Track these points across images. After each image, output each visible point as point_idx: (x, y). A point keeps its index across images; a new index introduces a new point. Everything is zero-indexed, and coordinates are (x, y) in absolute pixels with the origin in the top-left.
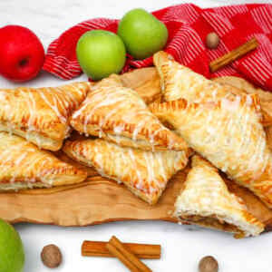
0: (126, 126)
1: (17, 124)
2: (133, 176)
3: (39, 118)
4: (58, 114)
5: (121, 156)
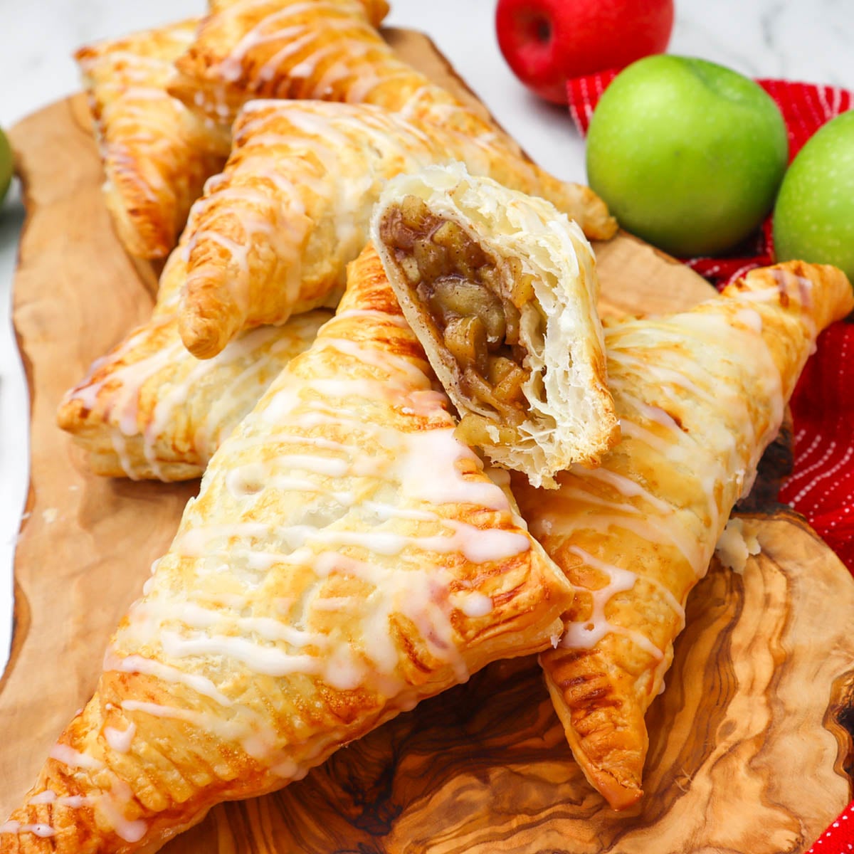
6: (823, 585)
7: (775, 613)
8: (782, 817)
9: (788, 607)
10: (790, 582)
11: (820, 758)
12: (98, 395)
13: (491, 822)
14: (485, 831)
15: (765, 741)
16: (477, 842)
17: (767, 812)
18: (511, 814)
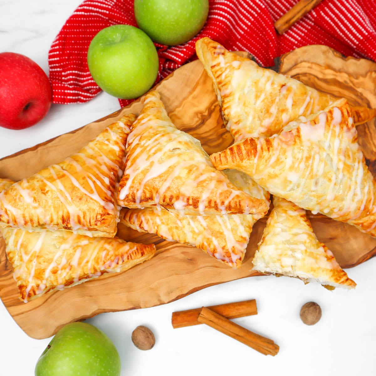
0: (188, 199)
1: (58, 224)
2: (209, 245)
3: (82, 216)
4: (102, 203)
5: (189, 224)
6: (306, 54)
7: (314, 66)
8: (369, 74)
9: (312, 63)
10: (305, 61)
11: (355, 64)
12: (236, 254)
13: (367, 137)
14: (369, 138)
15: (350, 75)
16: (372, 140)
17: (368, 77)
18: (365, 133)
